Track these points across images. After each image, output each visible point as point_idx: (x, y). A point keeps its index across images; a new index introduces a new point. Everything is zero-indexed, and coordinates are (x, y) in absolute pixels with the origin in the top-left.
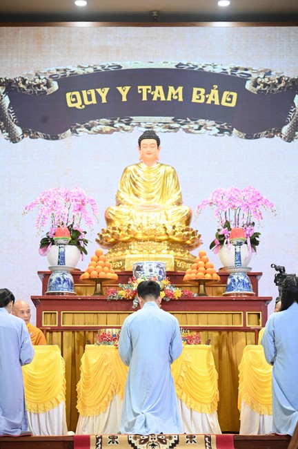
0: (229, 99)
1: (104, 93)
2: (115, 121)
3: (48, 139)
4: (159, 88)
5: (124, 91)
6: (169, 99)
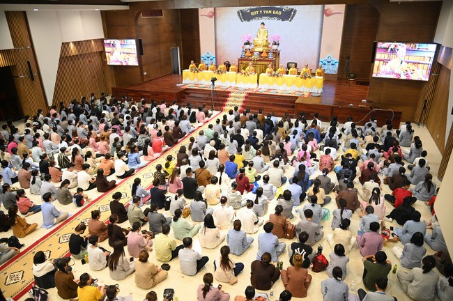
1: (257, 12)
2: (259, 18)
3: (248, 21)
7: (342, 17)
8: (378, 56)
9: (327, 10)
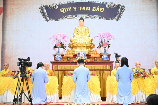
0: (102, 10)
1: (70, 9)
2: (73, 16)
3: (56, 20)
4: (84, 7)
5: (75, 8)
6: (87, 10)
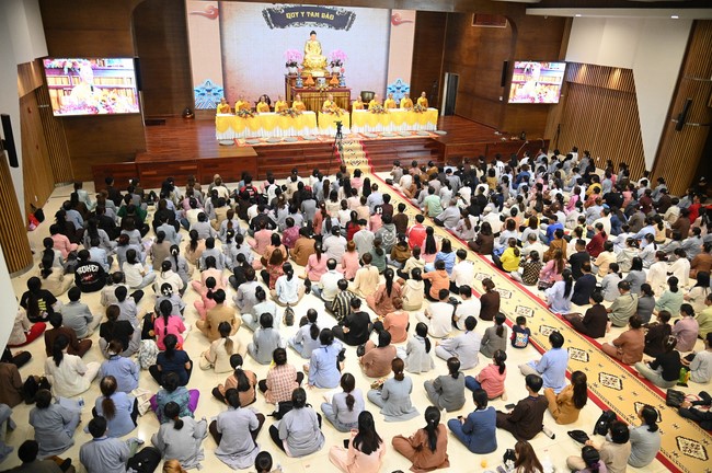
2: (300, 23)
3: (281, 28)
7: (413, 26)
8: (516, 77)
9: (395, 17)
